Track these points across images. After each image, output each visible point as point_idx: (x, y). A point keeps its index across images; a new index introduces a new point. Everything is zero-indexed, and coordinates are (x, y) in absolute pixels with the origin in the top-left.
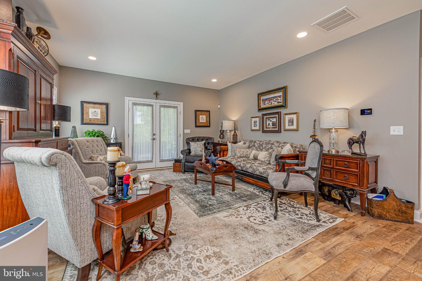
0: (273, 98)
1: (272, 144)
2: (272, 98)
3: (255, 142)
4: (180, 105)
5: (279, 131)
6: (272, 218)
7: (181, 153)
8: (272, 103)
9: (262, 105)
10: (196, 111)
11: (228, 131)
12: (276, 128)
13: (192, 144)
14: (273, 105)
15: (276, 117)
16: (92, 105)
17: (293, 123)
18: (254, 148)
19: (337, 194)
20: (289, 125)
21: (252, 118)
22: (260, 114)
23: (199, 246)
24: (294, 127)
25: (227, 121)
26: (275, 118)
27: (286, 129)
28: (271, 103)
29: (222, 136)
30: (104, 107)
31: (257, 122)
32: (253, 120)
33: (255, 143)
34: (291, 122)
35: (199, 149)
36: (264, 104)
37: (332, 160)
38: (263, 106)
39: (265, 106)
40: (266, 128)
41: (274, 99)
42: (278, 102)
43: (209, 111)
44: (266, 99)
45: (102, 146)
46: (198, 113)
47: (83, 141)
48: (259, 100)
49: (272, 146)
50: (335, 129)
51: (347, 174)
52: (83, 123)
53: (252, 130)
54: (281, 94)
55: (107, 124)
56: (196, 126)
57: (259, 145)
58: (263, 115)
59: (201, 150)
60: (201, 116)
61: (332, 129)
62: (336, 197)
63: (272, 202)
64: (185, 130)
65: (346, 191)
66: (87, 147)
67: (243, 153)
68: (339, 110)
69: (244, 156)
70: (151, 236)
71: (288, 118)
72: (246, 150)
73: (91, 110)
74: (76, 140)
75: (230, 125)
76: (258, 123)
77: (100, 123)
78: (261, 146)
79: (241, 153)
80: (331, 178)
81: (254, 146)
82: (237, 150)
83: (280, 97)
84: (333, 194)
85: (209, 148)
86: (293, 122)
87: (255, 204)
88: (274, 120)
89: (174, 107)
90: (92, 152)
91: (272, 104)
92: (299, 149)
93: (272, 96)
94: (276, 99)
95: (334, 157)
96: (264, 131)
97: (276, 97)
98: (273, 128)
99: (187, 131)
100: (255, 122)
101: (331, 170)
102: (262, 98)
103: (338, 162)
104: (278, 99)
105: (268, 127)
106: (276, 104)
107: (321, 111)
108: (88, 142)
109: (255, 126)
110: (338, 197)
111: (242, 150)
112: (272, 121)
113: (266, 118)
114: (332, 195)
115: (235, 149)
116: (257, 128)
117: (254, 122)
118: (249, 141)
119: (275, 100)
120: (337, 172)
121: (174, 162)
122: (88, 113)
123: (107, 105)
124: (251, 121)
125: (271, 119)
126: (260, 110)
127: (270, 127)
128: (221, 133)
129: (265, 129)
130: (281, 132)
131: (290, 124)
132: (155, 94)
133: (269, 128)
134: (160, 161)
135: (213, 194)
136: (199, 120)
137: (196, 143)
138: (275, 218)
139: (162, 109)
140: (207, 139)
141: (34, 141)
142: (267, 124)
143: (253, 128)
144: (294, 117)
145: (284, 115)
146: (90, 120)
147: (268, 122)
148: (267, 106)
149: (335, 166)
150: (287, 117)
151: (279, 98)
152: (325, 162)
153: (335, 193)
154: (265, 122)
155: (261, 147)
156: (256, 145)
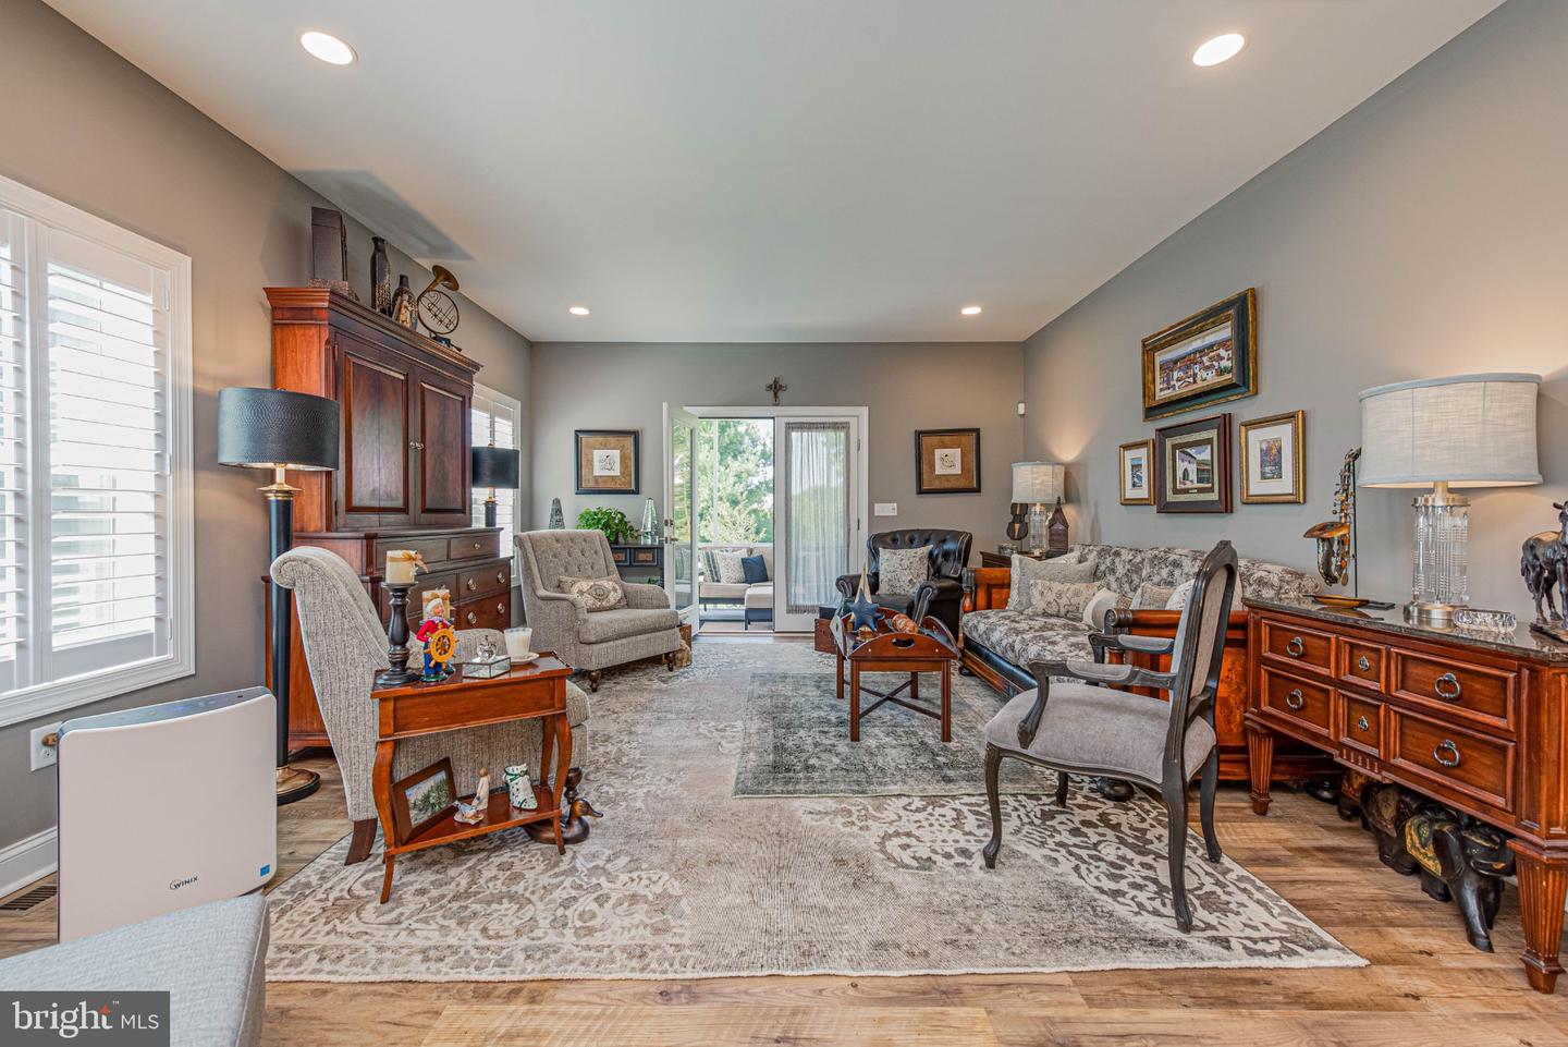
0: (1201, 351)
1: (1176, 564)
2: (1195, 353)
3: (1117, 554)
4: (859, 417)
5: (1226, 506)
6: (979, 860)
7: (837, 585)
8: (1195, 375)
9: (1161, 390)
10: (919, 434)
11: (1038, 508)
12: (1211, 490)
13: (884, 554)
14: (1200, 384)
15: (1209, 441)
16: (600, 439)
17: (1281, 468)
18: (1111, 578)
19: (1427, 839)
20: (1263, 477)
21: (1127, 447)
22: (1149, 431)
23: (644, 866)
24: (1284, 485)
25: (1029, 467)
26: (1209, 447)
27: (1251, 493)
28: (1191, 380)
29: (1017, 526)
30: (630, 441)
31: (1141, 465)
32: (1130, 455)
33: (1117, 560)
34: (1271, 457)
35: (906, 577)
36: (1168, 382)
37: (1384, 654)
38: (1162, 395)
39: (1168, 394)
40: (1176, 491)
41: (1205, 359)
42: (1221, 372)
43: (977, 431)
44: (1175, 362)
45: (596, 553)
46: (926, 440)
47: (545, 539)
48: (1148, 367)
49: (1171, 574)
50: (1451, 491)
51: (1459, 739)
52: (580, 490)
53: (1128, 503)
54: (1225, 332)
55: (636, 492)
56: (921, 492)
57: (1128, 566)
58: (1164, 433)
59: (911, 581)
60: (939, 453)
61: (1431, 491)
62: (1420, 857)
63: (1065, 807)
64: (876, 505)
65: (1465, 834)
66: (554, 556)
67: (1060, 597)
68: (1449, 390)
69: (1063, 611)
70: (521, 799)
71: (1261, 442)
72: (1073, 587)
73: (598, 454)
74: (529, 536)
75: (1041, 484)
76: (1144, 473)
77: (618, 487)
78: (1137, 572)
79: (1051, 597)
80: (1378, 747)
81: (1113, 571)
82: (1036, 584)
83: (1223, 344)
84: (1411, 835)
85: (944, 571)
86: (1278, 464)
87: (976, 798)
88: (1204, 455)
89: (836, 427)
90: (566, 570)
91: (1195, 382)
92: (1278, 594)
93: (1197, 343)
94: (1211, 359)
95: (1391, 640)
96: (1166, 508)
97: (1211, 347)
98: (1201, 490)
99: (886, 509)
100: (1136, 467)
101: (1379, 707)
102: (1161, 357)
103: (1414, 670)
104: (1219, 355)
105: (1183, 486)
106: (1209, 378)
107: (1360, 401)
108: (585, 540)
109: (1134, 485)
110: (1429, 858)
111: (1056, 586)
112: (1199, 457)
113: (1174, 447)
114: (1408, 841)
115: (1032, 582)
116: (1143, 493)
117: (1133, 466)
118: (1098, 549)
119: (1207, 364)
120: (1407, 722)
121: (817, 616)
122: (591, 462)
123: (635, 434)
124: (1121, 461)
125: (1192, 451)
126: (1153, 411)
127: (1189, 485)
128: (1015, 515)
129: (1170, 497)
130: (1232, 512)
131: (1267, 469)
132: (770, 387)
133: (1186, 491)
134: (789, 612)
135: (855, 737)
136: (932, 466)
137: (897, 551)
138: (990, 862)
139: (795, 435)
140: (943, 537)
141: (362, 535)
142: (1180, 474)
143: (1131, 493)
144: (1284, 433)
145: (1243, 428)
146: (597, 482)
147: (1181, 466)
148: (1178, 391)
149: (1397, 690)
150: (1257, 440)
151: (1222, 352)
152: (1356, 661)
153: (1420, 836)
154: (1169, 463)
155: (1135, 577)
156: (1121, 570)
